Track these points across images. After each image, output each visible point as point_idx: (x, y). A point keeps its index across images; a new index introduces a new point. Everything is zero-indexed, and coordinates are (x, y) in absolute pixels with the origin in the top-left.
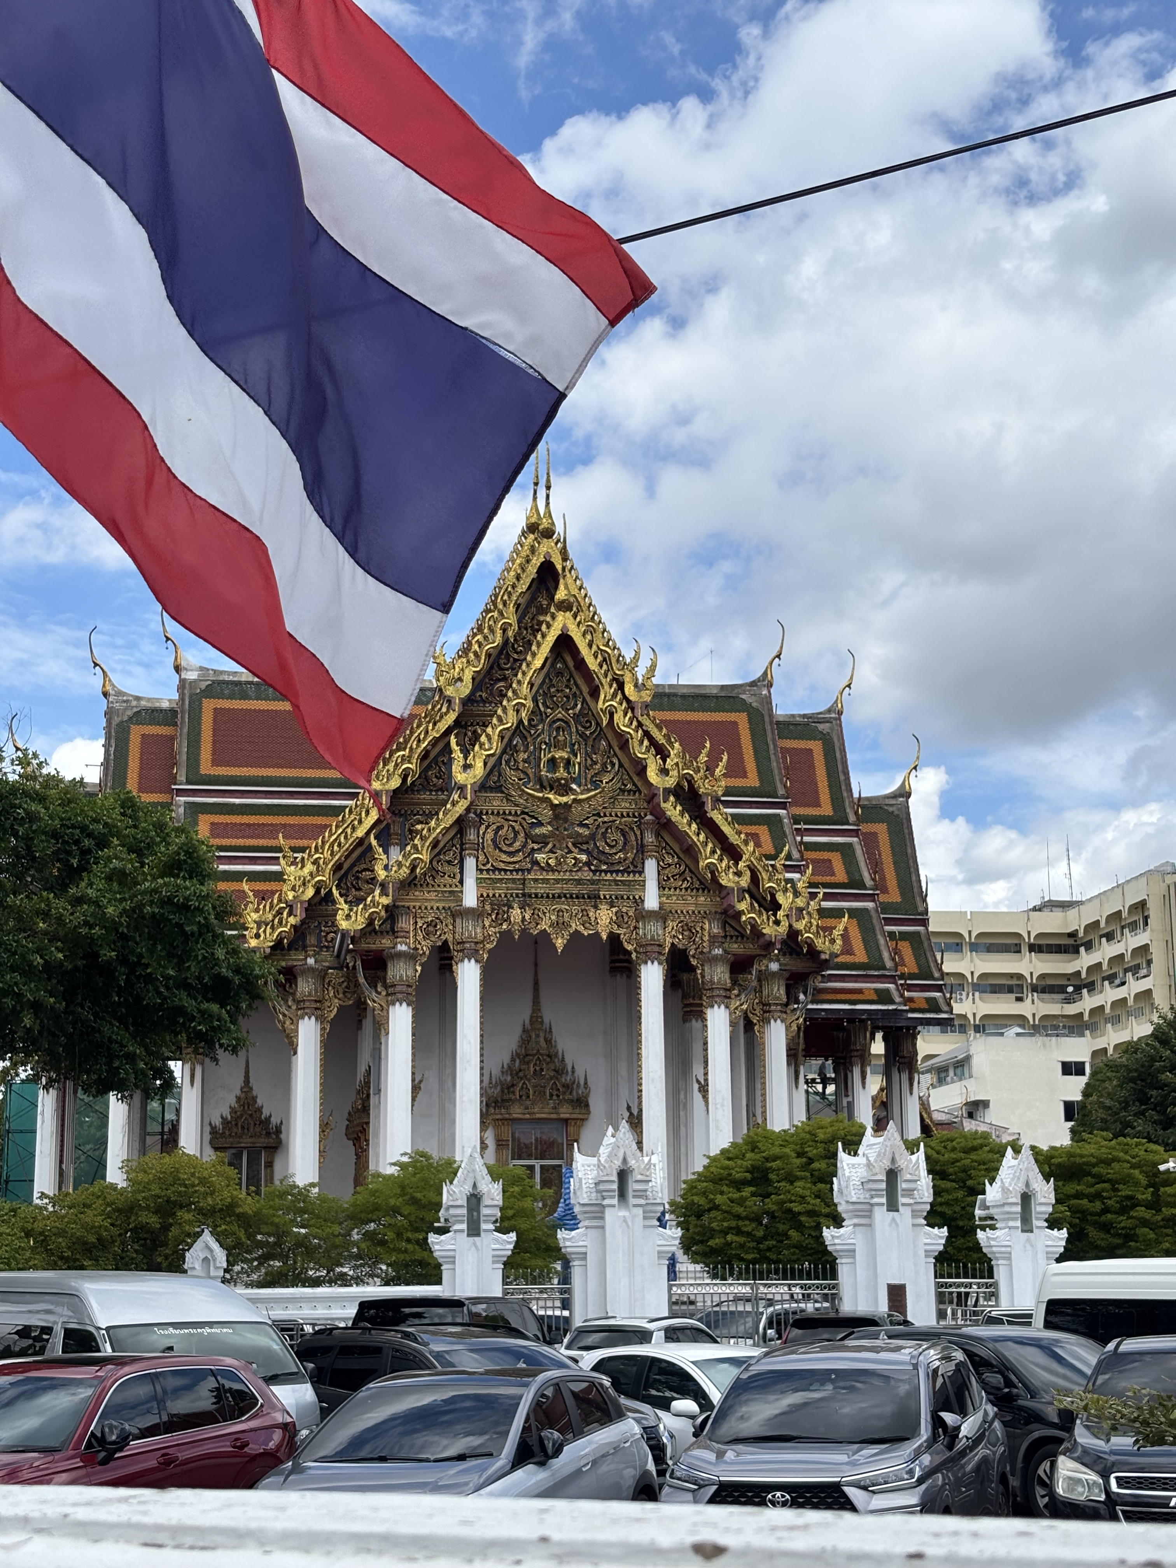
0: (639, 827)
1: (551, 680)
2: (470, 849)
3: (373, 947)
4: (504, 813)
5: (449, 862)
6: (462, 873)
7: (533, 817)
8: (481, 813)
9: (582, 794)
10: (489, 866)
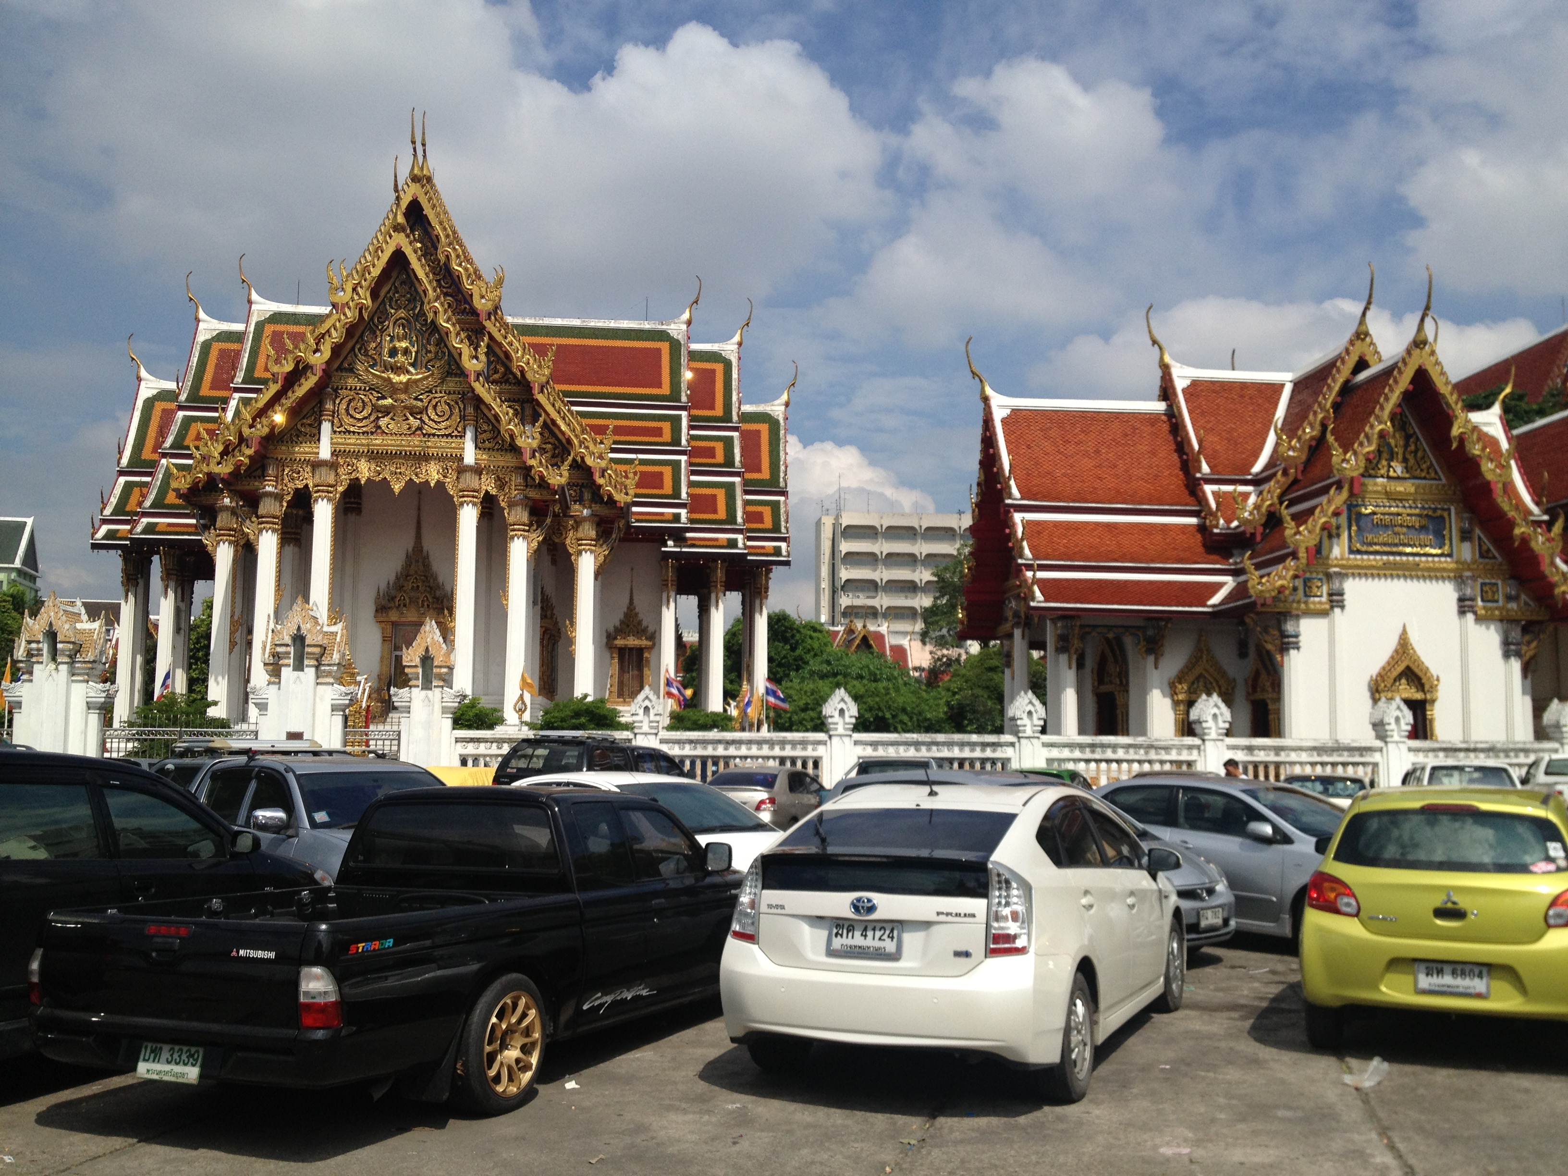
0: (462, 401)
1: (396, 287)
2: (327, 415)
3: (247, 488)
4: (355, 389)
5: (310, 425)
6: (319, 433)
7: (378, 392)
8: (337, 388)
9: (417, 374)
10: (342, 429)
